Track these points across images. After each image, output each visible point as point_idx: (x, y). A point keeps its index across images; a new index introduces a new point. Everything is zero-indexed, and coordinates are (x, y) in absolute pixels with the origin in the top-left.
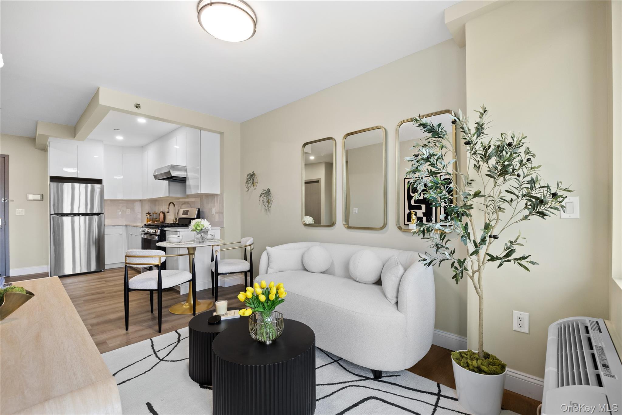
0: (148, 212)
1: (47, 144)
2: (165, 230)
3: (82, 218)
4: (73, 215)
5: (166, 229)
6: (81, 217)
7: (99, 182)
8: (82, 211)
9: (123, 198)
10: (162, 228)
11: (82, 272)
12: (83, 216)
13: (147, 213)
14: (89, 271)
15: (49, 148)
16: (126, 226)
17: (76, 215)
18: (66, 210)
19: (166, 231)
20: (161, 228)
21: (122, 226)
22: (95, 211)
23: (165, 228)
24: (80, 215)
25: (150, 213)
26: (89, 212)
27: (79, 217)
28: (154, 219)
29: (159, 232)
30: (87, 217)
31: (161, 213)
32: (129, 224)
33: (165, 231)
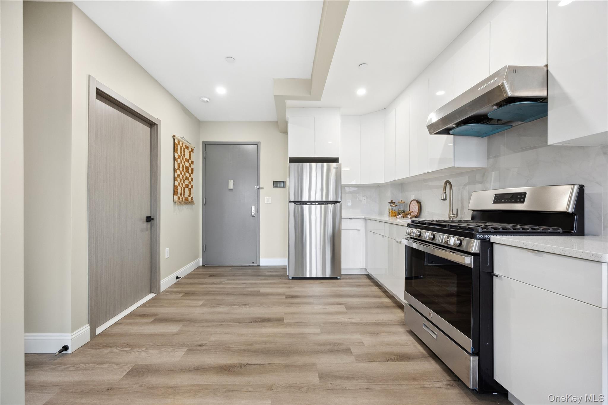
0: (392, 201)
1: (287, 120)
2: (492, 241)
3: (318, 207)
4: (310, 204)
5: (494, 239)
6: (317, 205)
7: (335, 160)
8: (319, 199)
9: (360, 183)
10: (486, 236)
11: (318, 276)
12: (319, 204)
13: (390, 203)
14: (324, 276)
15: (288, 124)
16: (365, 219)
17: (313, 203)
18: (305, 198)
19: (495, 245)
20: (482, 236)
21: (360, 220)
22: (331, 199)
23: (492, 236)
24: (317, 204)
25: (395, 202)
26: (324, 200)
27: (315, 206)
28: (400, 211)
29: (475, 246)
30: (323, 206)
31: (415, 202)
32: (367, 217)
33: (492, 243)
